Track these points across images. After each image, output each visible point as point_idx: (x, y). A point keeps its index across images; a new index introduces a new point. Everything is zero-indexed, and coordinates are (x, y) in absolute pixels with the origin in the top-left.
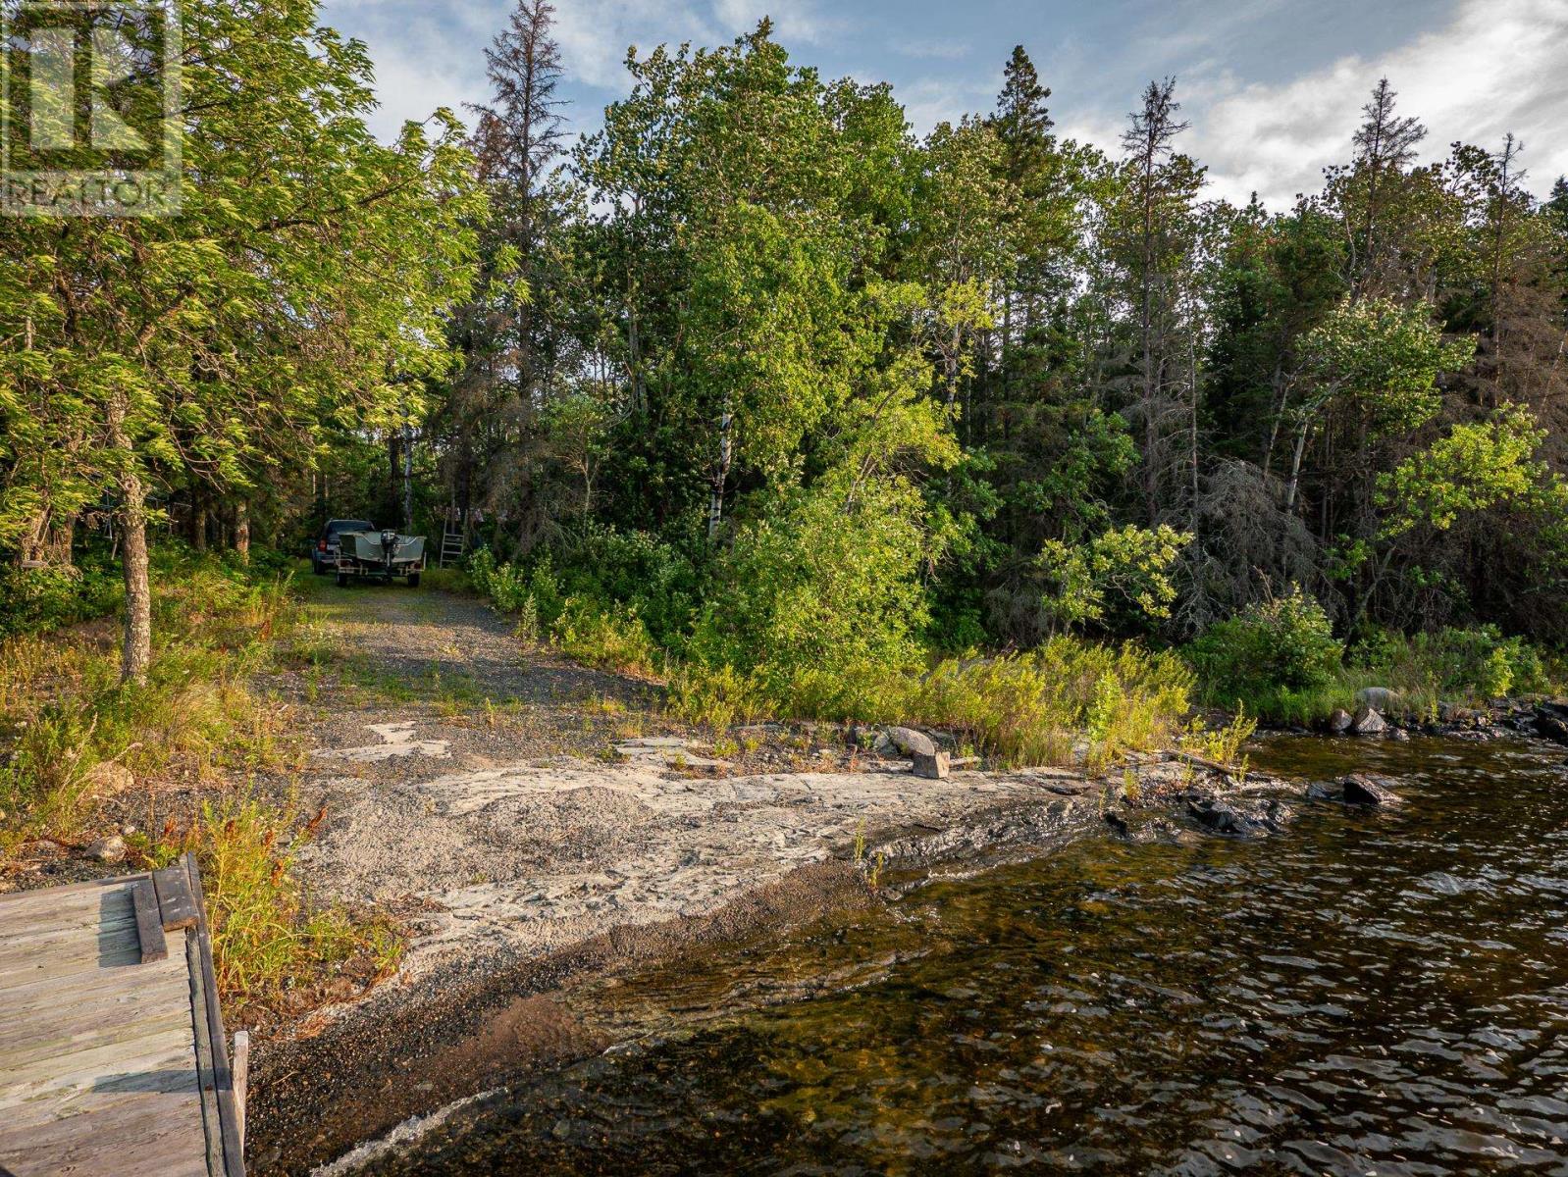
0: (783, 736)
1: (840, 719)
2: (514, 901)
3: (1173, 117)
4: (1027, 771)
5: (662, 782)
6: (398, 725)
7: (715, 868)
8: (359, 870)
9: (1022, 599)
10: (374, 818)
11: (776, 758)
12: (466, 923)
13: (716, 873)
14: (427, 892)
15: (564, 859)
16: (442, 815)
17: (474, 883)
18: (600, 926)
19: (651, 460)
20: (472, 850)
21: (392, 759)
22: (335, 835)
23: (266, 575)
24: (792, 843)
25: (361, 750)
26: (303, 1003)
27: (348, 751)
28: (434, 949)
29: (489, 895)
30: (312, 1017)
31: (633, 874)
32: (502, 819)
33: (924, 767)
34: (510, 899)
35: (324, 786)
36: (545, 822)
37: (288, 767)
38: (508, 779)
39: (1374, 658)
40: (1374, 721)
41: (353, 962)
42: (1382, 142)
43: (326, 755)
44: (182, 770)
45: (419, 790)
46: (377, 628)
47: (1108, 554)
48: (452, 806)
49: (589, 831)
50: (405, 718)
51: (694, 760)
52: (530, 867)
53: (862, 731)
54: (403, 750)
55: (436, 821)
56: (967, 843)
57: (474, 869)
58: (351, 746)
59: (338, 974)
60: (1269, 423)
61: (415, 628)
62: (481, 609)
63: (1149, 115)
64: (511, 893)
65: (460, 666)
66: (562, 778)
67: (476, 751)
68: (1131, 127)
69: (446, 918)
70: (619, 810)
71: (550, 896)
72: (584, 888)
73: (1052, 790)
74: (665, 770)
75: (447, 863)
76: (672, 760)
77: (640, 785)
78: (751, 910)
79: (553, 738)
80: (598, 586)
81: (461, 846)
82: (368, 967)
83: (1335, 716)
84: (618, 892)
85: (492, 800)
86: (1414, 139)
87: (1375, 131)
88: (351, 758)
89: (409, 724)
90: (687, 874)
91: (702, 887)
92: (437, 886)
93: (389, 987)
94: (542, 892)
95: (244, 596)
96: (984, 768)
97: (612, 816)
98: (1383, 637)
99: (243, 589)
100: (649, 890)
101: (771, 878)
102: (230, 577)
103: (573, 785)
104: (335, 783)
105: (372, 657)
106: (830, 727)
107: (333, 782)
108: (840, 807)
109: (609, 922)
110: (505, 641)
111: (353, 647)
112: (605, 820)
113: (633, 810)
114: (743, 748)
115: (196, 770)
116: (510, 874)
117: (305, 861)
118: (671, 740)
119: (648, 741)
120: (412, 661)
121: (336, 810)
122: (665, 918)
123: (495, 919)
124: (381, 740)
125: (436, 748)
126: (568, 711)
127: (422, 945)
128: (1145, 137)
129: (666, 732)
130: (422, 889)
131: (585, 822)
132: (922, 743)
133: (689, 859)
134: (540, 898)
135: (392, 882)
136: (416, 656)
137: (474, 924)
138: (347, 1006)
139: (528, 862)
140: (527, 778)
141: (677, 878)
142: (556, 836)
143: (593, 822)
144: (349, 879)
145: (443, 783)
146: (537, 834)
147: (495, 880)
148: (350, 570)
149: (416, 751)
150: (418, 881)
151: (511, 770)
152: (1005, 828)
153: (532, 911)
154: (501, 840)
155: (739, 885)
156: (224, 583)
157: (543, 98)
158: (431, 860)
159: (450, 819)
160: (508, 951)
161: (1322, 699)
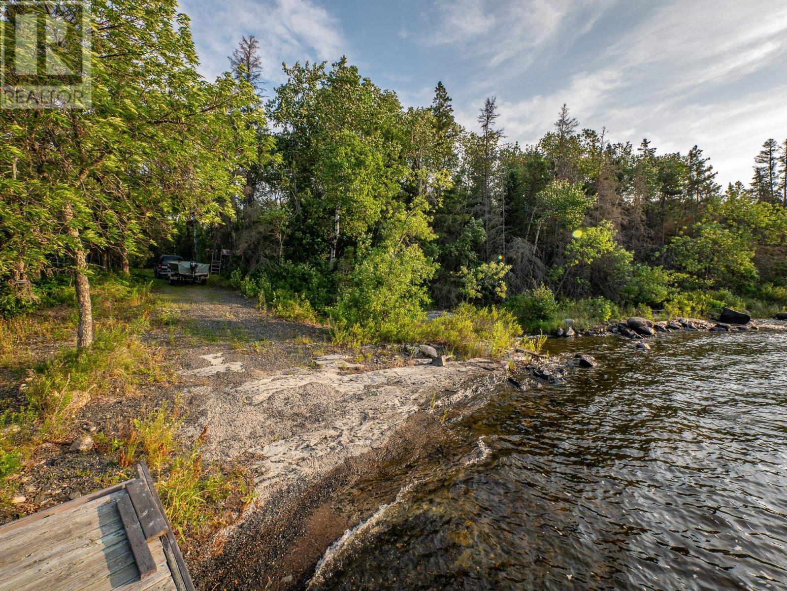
0: (379, 351)
1: (399, 342)
2: (296, 449)
3: (495, 112)
4: (472, 360)
5: (339, 377)
6: (215, 355)
7: (377, 420)
8: (218, 439)
9: (446, 288)
10: (218, 408)
11: (380, 362)
12: (278, 465)
13: (379, 423)
14: (254, 449)
15: (312, 423)
16: (250, 404)
17: (275, 441)
18: (339, 459)
19: (304, 233)
20: (269, 422)
21: (218, 374)
22: (201, 420)
23: (138, 282)
24: (403, 404)
25: (202, 370)
26: (209, 531)
27: (196, 371)
28: (266, 483)
29: (284, 447)
30: (216, 538)
31: (344, 428)
32: (278, 403)
33: (437, 362)
34: (294, 448)
35: (189, 392)
36: (298, 403)
37: (169, 382)
38: (275, 382)
39: (564, 308)
40: (571, 332)
41: (230, 499)
42: (564, 126)
43: (186, 374)
44: (115, 388)
45: (236, 391)
46: (194, 306)
47: (482, 272)
48: (254, 399)
49: (318, 406)
50: (217, 351)
51: (349, 365)
52: (298, 429)
53: (409, 347)
54: (222, 369)
55: (248, 408)
56: (466, 396)
57: (272, 433)
58: (197, 368)
59: (224, 509)
60: (527, 225)
61: (211, 306)
62: (238, 296)
63: (487, 110)
64: (293, 444)
65: (236, 323)
66: (298, 379)
67: (255, 367)
68: (481, 114)
69: (268, 463)
70: (327, 394)
71: (312, 444)
72: (326, 438)
73: (485, 368)
74: (338, 371)
75: (260, 431)
76: (341, 366)
77: (331, 380)
78: (400, 441)
79: (286, 357)
80: (288, 286)
81: (263, 420)
82: (238, 501)
83: (558, 330)
84: (341, 439)
85: (271, 394)
86: (575, 126)
87: (562, 122)
88: (198, 375)
89: (219, 354)
90: (366, 426)
91: (375, 431)
92: (258, 444)
93: (251, 511)
94: (308, 442)
95: (129, 292)
96: (456, 360)
97: (325, 397)
98: (568, 301)
99: (128, 289)
100: (354, 436)
101: (401, 423)
102: (122, 284)
103: (303, 383)
104: (196, 390)
105: (195, 320)
106: (396, 346)
107: (193, 389)
108: (414, 384)
109: (342, 455)
110: (252, 311)
111: (185, 315)
112: (323, 401)
113: (333, 393)
114: (366, 357)
115: (123, 388)
116: (290, 434)
117: (189, 437)
118: (336, 356)
119: (328, 357)
120: (214, 321)
121: (199, 406)
122: (365, 450)
123: (290, 461)
124: (209, 364)
125: (236, 367)
126: (289, 344)
127: (260, 482)
128: (486, 118)
129: (334, 352)
130: (251, 447)
131: (315, 401)
132: (432, 350)
133: (365, 418)
134: (308, 446)
135: (236, 445)
136: (215, 319)
137: (281, 465)
138: (233, 527)
139: (296, 426)
140: (283, 381)
141: (364, 427)
142: (304, 410)
143: (319, 402)
144: (214, 446)
145: (247, 386)
146: (295, 410)
147: (284, 438)
148: (175, 278)
149: (228, 369)
150: (248, 442)
151: (275, 377)
152: (477, 388)
153: (306, 454)
154: (280, 415)
155: (389, 429)
156: (120, 287)
157: (255, 80)
158: (251, 430)
159: (255, 406)
160: (302, 479)
161: (553, 323)
